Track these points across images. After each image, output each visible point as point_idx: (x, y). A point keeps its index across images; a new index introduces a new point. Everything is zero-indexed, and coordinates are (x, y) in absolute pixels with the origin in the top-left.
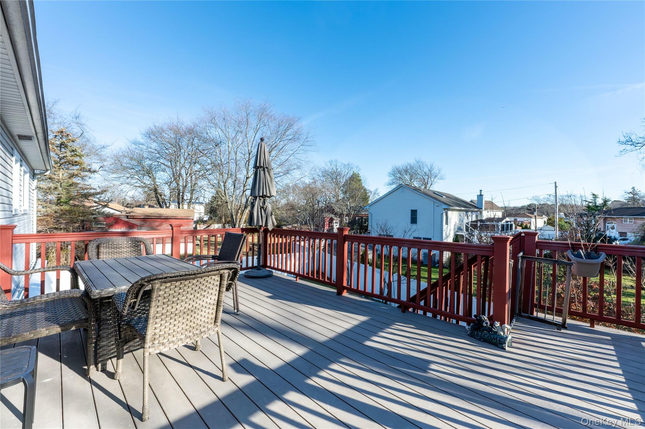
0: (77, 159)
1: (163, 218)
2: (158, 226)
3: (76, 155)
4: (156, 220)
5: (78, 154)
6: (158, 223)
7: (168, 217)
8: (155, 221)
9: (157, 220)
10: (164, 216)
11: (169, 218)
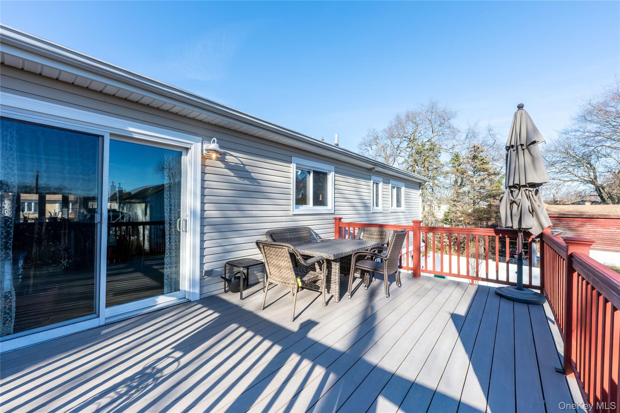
0: (485, 166)
1: (585, 216)
2: (579, 227)
3: (483, 162)
4: (575, 219)
5: (485, 162)
6: (579, 223)
7: (593, 215)
8: (573, 221)
9: (577, 219)
10: (587, 214)
11: (595, 217)
